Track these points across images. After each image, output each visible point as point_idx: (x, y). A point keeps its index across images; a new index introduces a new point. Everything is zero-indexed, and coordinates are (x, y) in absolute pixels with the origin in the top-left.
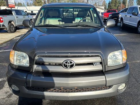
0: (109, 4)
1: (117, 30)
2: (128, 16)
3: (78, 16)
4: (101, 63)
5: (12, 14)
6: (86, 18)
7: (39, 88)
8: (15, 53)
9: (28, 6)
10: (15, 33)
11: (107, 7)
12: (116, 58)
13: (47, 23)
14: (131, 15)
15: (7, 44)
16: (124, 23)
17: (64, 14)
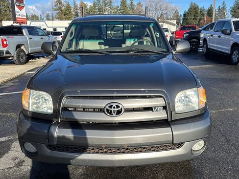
0: (185, 15)
1: (196, 59)
2: (216, 36)
3: (131, 36)
4: (165, 108)
5: (22, 33)
6: (143, 39)
7: (68, 148)
8: (30, 93)
9: (48, 19)
10: (27, 64)
11: (181, 21)
12: (190, 101)
13: (80, 47)
14: (220, 34)
15: (13, 83)
16: (209, 47)
17: (109, 32)
